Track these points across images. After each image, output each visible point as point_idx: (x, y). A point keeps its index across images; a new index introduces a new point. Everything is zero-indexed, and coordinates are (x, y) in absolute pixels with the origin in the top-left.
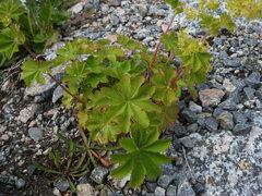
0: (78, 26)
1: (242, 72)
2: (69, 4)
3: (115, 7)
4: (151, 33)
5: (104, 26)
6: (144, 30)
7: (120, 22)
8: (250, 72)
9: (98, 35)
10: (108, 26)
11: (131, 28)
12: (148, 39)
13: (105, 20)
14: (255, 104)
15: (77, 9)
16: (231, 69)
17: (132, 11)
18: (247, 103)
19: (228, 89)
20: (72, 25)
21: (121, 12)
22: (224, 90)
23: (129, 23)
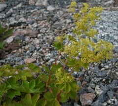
0: (9, 51)
1: (107, 80)
2: (5, 37)
3: (34, 38)
4: (54, 56)
5: (26, 52)
6: (49, 54)
7: (36, 49)
8: (112, 80)
9: (21, 58)
10: (28, 52)
11: (42, 52)
12: (51, 60)
13: (27, 47)
14: (114, 102)
15: (10, 40)
16: (101, 79)
17: (44, 41)
18: (109, 102)
19: (98, 92)
20: (6, 51)
21: (37, 41)
22: (95, 93)
23: (41, 50)
